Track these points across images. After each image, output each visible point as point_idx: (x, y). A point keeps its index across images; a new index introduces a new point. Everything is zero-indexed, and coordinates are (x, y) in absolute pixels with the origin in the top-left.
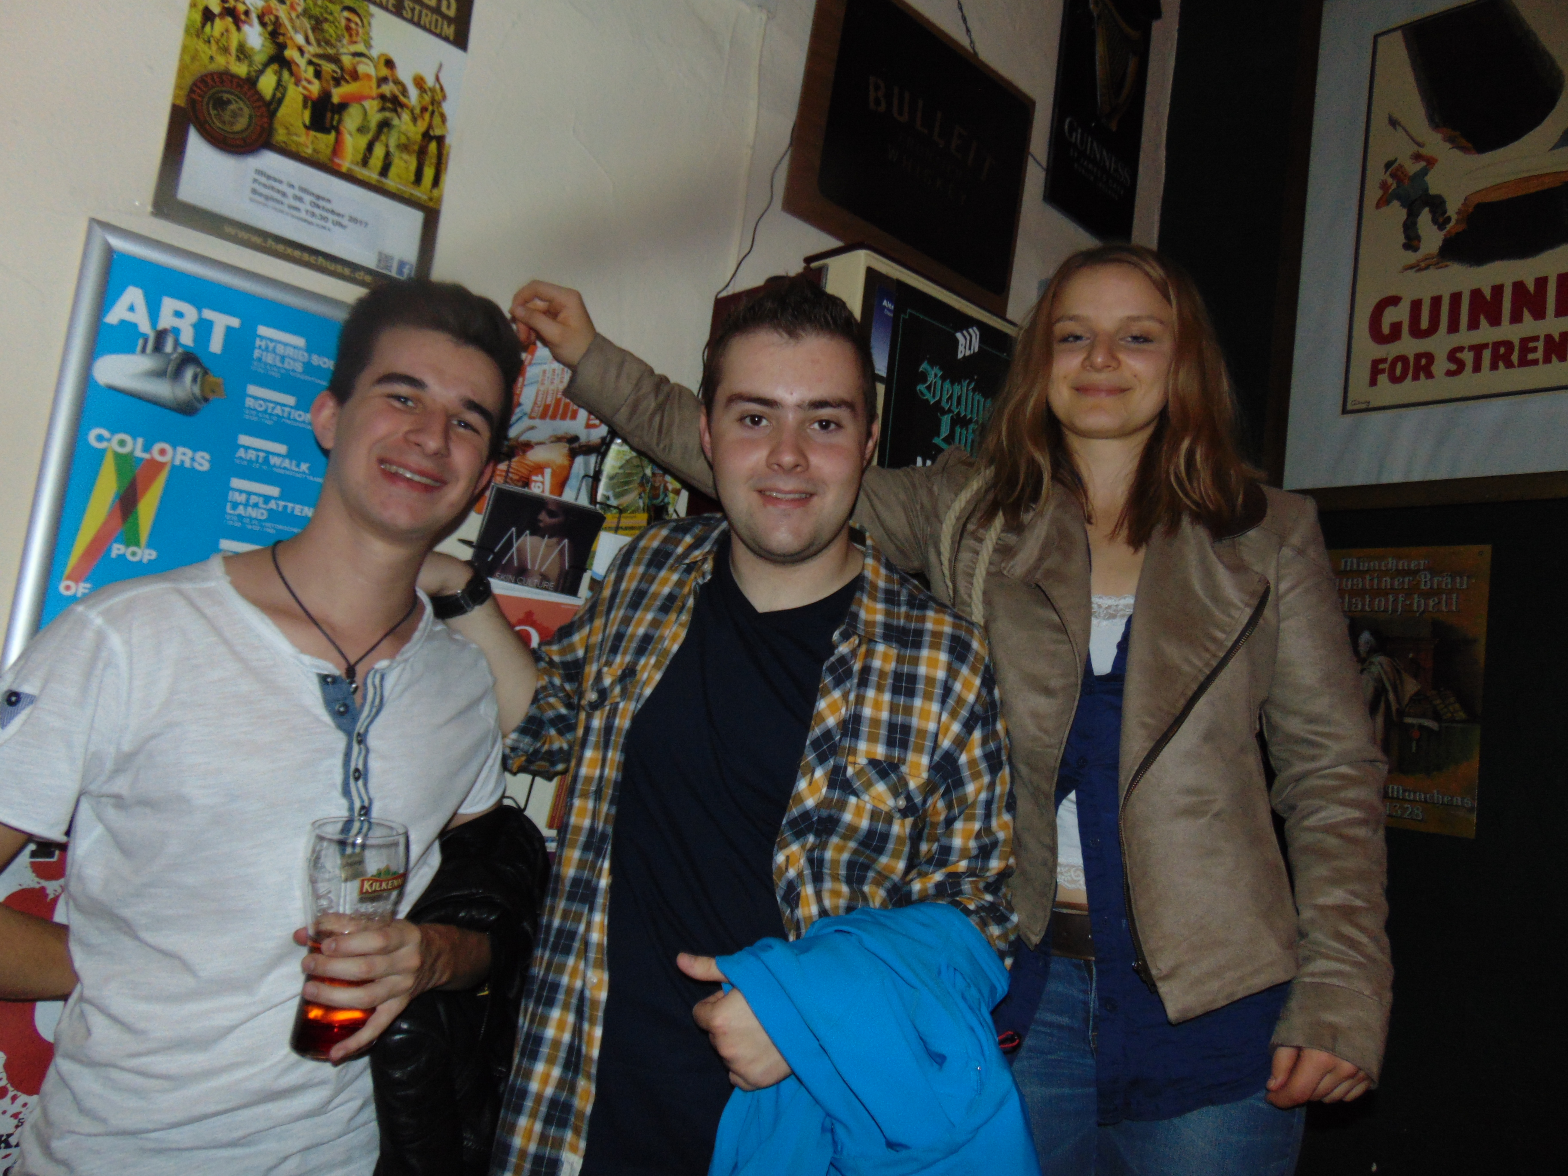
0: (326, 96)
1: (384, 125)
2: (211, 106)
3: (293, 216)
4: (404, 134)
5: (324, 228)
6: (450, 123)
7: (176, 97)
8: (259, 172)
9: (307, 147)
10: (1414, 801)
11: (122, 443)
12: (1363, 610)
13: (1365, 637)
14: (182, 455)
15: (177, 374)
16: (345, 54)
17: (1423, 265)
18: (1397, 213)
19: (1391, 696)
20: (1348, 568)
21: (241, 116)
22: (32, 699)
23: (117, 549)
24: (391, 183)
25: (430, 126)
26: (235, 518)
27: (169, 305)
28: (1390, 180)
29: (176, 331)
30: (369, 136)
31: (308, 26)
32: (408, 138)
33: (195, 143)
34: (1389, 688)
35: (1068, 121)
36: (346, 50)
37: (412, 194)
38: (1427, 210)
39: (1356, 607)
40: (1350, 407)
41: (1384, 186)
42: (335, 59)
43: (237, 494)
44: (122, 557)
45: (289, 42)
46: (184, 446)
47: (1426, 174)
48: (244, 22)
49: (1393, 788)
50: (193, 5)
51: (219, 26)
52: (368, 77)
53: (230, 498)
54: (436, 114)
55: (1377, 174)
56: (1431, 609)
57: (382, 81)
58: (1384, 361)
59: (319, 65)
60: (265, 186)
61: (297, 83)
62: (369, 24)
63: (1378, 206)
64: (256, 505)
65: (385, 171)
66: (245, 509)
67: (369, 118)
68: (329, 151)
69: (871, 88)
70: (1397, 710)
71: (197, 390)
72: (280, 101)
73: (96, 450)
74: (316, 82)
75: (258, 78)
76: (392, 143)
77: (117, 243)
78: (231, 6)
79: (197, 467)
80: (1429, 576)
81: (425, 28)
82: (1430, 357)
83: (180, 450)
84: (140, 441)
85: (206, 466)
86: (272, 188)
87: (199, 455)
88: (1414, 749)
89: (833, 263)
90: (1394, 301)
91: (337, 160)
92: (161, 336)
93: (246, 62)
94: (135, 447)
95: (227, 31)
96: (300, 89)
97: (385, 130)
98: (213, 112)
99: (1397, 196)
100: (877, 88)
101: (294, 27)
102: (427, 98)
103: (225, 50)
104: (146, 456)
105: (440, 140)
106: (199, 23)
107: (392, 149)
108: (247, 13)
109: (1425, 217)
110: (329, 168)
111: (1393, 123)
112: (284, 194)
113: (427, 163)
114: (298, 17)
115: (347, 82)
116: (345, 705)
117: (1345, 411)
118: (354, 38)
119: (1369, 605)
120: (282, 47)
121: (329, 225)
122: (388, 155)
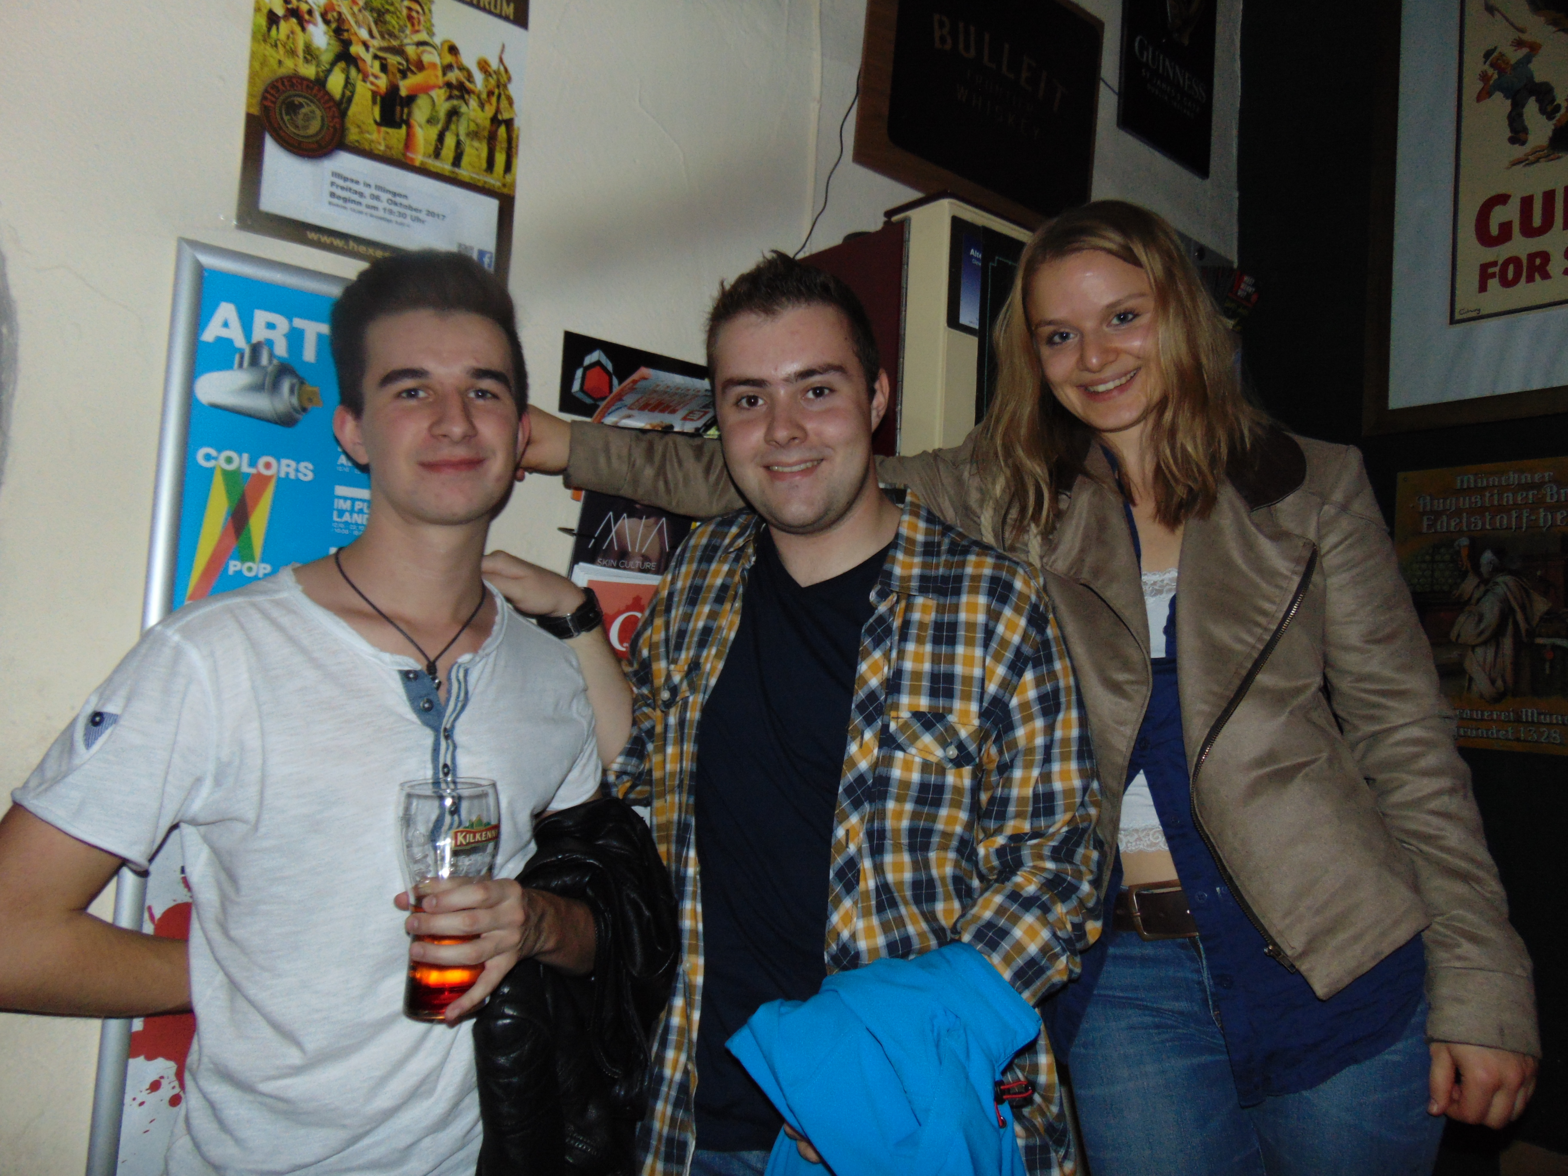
0: (394, 89)
1: (453, 114)
2: (284, 112)
3: (372, 216)
4: (474, 121)
5: (402, 224)
6: (516, 106)
7: (249, 105)
8: (335, 174)
9: (380, 144)
10: (1551, 724)
11: (229, 460)
12: (1483, 528)
13: (1488, 556)
14: (286, 467)
15: (275, 387)
16: (409, 44)
17: (1531, 158)
18: (1500, 105)
19: (1520, 617)
20: (1465, 487)
21: (313, 118)
22: (115, 719)
23: (234, 566)
24: (464, 173)
25: (498, 111)
26: (342, 526)
27: (261, 317)
28: (1490, 71)
29: (270, 343)
30: (440, 126)
31: (371, 19)
32: (477, 125)
33: (271, 150)
34: (1516, 607)
35: (1138, 39)
36: (409, 40)
37: (485, 182)
38: (1533, 98)
39: (1475, 526)
40: (1458, 317)
41: (1484, 77)
42: (399, 51)
43: (341, 501)
44: (239, 573)
45: (354, 38)
46: (288, 458)
47: (1529, 61)
48: (308, 22)
49: (1527, 711)
50: (258, 9)
51: (285, 27)
52: (433, 65)
53: (335, 507)
54: (503, 97)
55: (1475, 65)
56: (1559, 523)
57: (447, 68)
58: (1494, 264)
59: (385, 59)
60: (342, 188)
61: (365, 80)
62: (430, 11)
63: (1479, 99)
64: (361, 511)
65: (457, 161)
66: (351, 515)
67: (437, 108)
68: (401, 146)
69: (936, 26)
70: (1527, 630)
71: (295, 401)
72: (350, 100)
73: (207, 469)
74: (383, 76)
75: (326, 77)
76: (462, 131)
77: (208, 260)
78: (295, 7)
79: (302, 477)
80: (1555, 489)
81: (484, 9)
82: (1545, 257)
83: (284, 462)
84: (246, 456)
85: (310, 476)
86: (350, 190)
87: (302, 465)
88: (1548, 672)
89: (916, 216)
90: (1502, 199)
91: (409, 155)
92: (256, 349)
93: (314, 62)
94: (241, 463)
95: (293, 32)
96: (369, 85)
97: (454, 119)
98: (286, 118)
99: (1499, 87)
100: (942, 25)
101: (357, 22)
102: (493, 81)
103: (292, 53)
104: (253, 471)
105: (509, 123)
106: (265, 28)
107: (462, 138)
108: (310, 12)
109: (1531, 108)
110: (403, 163)
111: (1490, 9)
112: (361, 195)
113: (498, 148)
114: (360, 11)
115: (413, 73)
116: (429, 701)
117: (1453, 321)
118: (417, 28)
119: (1490, 524)
120: (346, 44)
121: (408, 221)
122: (458, 143)
